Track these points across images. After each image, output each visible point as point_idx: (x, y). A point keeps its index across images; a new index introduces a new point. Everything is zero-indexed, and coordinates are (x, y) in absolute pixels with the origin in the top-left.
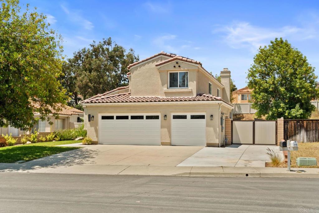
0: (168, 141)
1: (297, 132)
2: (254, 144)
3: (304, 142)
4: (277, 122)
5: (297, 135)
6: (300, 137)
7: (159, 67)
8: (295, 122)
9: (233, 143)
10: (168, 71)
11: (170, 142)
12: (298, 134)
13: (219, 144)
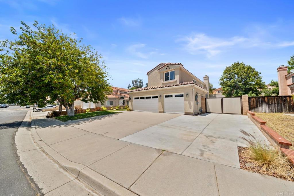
0: (162, 110)
1: (259, 105)
2: (222, 113)
3: (266, 113)
4: (241, 98)
5: (259, 108)
6: (262, 109)
7: (159, 70)
8: (256, 98)
9: (207, 112)
10: (164, 72)
11: (163, 111)
12: (260, 106)
13: (193, 113)
